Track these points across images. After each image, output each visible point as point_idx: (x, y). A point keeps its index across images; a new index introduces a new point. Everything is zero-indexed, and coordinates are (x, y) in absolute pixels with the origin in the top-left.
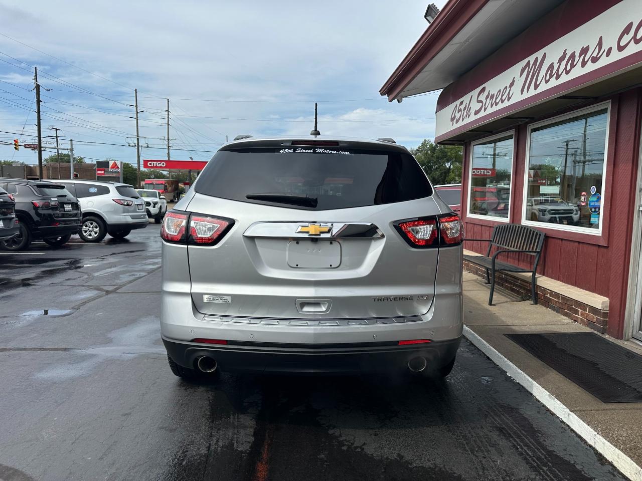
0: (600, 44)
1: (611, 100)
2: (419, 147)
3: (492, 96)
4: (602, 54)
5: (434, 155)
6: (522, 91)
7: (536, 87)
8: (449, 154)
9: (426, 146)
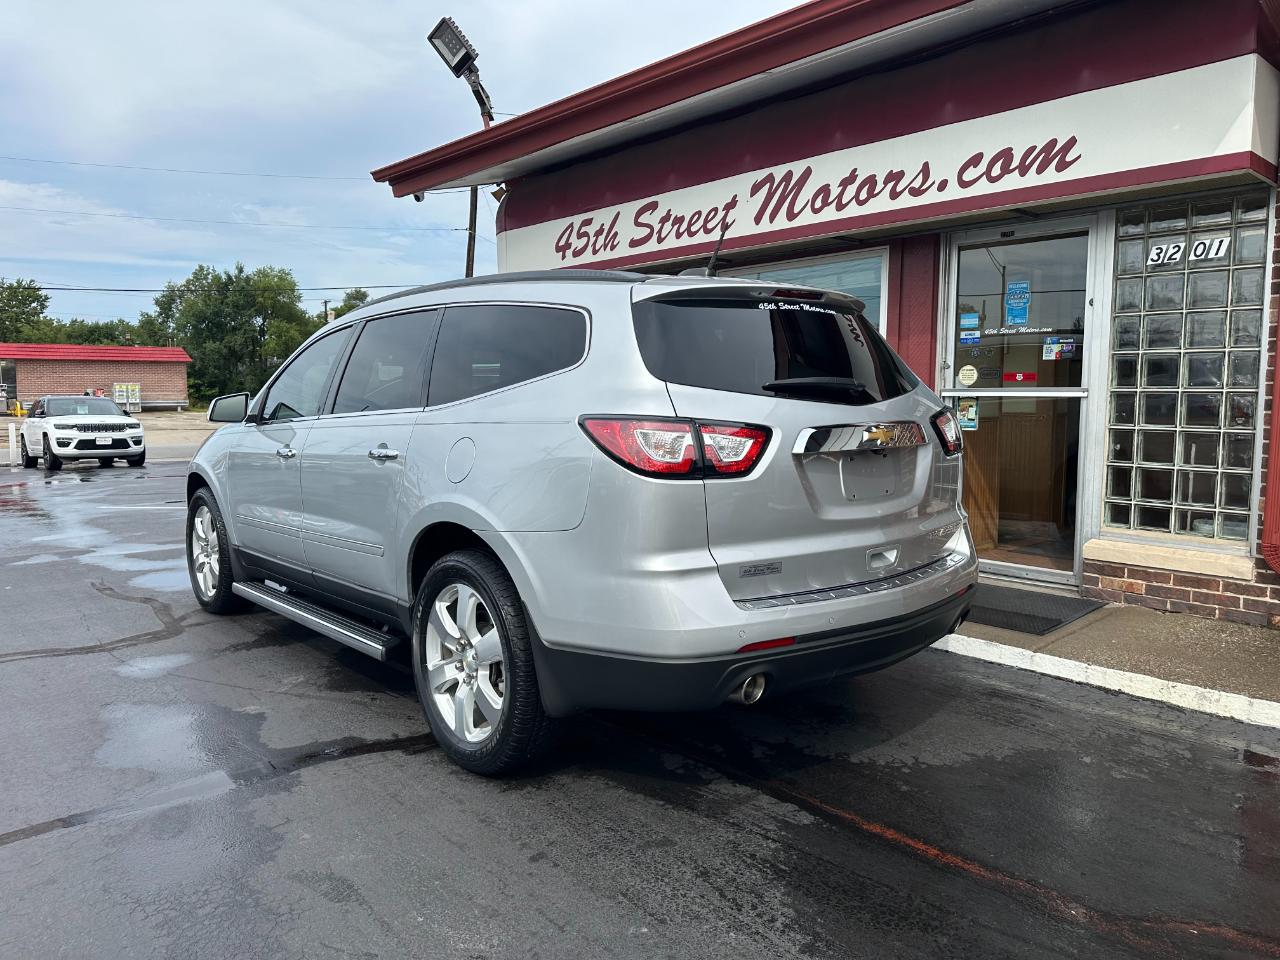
0: (926, 170)
1: (888, 247)
2: (188, 281)
3: (679, 220)
4: (931, 185)
5: (227, 300)
6: (758, 220)
7: (791, 216)
8: (260, 299)
9: (206, 278)
